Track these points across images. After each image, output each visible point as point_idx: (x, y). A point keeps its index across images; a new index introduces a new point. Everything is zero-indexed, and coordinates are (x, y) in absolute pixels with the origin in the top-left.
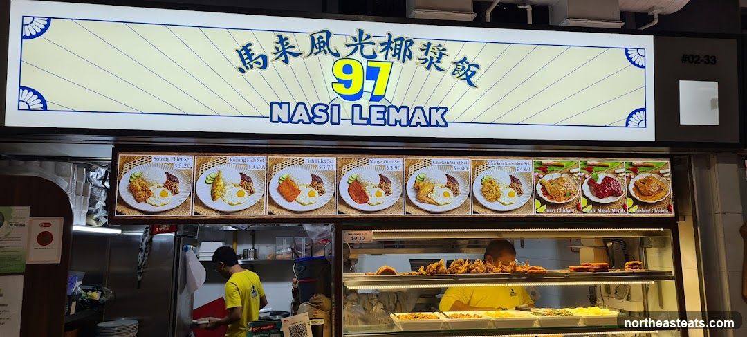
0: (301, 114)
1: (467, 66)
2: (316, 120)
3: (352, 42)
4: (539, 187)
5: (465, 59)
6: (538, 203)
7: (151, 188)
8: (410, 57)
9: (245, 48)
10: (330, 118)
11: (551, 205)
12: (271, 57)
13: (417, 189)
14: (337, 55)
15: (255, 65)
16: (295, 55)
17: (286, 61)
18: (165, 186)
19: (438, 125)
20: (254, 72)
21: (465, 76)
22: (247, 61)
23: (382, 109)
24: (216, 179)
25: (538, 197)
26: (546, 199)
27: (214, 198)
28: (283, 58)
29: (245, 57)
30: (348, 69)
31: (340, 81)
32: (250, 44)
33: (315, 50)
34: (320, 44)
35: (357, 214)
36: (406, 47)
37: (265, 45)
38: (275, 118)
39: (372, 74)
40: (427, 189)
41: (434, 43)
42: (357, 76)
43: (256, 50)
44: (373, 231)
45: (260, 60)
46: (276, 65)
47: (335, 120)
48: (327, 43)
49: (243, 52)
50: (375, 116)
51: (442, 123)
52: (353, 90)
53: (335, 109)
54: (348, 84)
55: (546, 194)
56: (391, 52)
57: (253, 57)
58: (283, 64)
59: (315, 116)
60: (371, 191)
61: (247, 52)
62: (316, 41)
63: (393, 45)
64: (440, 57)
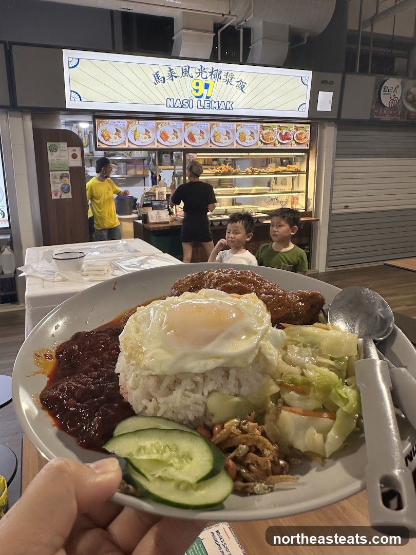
0: (178, 103)
1: (242, 83)
2: (184, 106)
3: (198, 71)
4: (261, 136)
5: (241, 80)
6: (260, 143)
7: (110, 135)
8: (220, 79)
9: (156, 74)
10: (189, 105)
11: (265, 144)
12: (166, 78)
13: (214, 137)
14: (192, 77)
15: (161, 82)
16: (176, 77)
17: (172, 80)
18: (116, 134)
19: (229, 109)
20: (160, 84)
21: (240, 88)
22: (157, 80)
23: (209, 102)
24: (135, 131)
25: (260, 140)
26: (263, 141)
27: (135, 140)
28: (171, 78)
29: (157, 77)
30: (197, 84)
31: (195, 90)
32: (158, 72)
33: (184, 75)
34: (185, 72)
35: (191, 147)
36: (219, 74)
37: (164, 73)
38: (168, 106)
39: (207, 86)
40: (218, 136)
41: (230, 73)
42: (201, 87)
43: (161, 75)
44: (198, 154)
45: (162, 79)
46: (168, 81)
47: (191, 107)
48: (188, 72)
49: (156, 75)
50: (206, 105)
51: (231, 108)
52: (199, 94)
53: (191, 101)
54: (197, 91)
55: (264, 139)
56: (213, 76)
57: (160, 78)
58: (171, 81)
59: (183, 105)
60: (196, 137)
61: (157, 75)
62: (184, 71)
63: (214, 73)
64: (232, 79)
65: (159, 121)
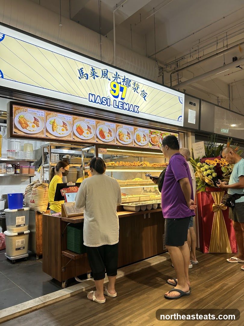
0: (98, 100)
1: (144, 93)
2: (103, 103)
3: (114, 76)
4: (150, 139)
5: (144, 91)
6: (150, 144)
7: (28, 123)
8: (130, 86)
9: (81, 69)
10: (107, 103)
11: (153, 145)
12: (89, 75)
13: (119, 136)
14: (110, 80)
15: (84, 77)
16: (97, 76)
17: (94, 78)
18: (34, 123)
19: (136, 112)
20: (84, 79)
21: (143, 97)
22: (82, 75)
23: (122, 103)
24: (54, 122)
26: (152, 143)
27: (53, 130)
28: (93, 76)
29: (81, 73)
30: (115, 86)
31: (113, 90)
32: (82, 68)
33: (103, 76)
34: (105, 74)
35: (102, 143)
36: (129, 82)
37: (87, 71)
38: (90, 100)
39: (122, 89)
40: (122, 136)
41: (136, 83)
42: (118, 89)
43: (85, 72)
44: (107, 149)
45: (86, 75)
46: (91, 78)
47: (109, 105)
48: (107, 74)
49: (80, 71)
50: (120, 105)
52: (116, 94)
53: (109, 100)
54: (115, 91)
55: (152, 141)
56: (125, 83)
57: (84, 74)
58: (93, 79)
59: (103, 102)
60: (106, 134)
61: (82, 71)
62: (104, 73)
63: (125, 80)
64: (137, 88)
65: (75, 116)
